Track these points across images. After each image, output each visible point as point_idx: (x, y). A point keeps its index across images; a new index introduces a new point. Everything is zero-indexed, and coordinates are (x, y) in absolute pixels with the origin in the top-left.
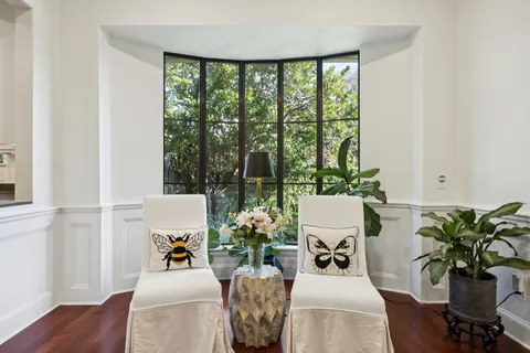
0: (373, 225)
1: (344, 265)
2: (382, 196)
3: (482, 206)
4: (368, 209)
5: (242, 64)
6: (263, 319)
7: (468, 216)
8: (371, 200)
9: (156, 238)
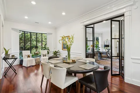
0: (48, 53)
1: (46, 56)
2: (49, 50)
3: (57, 51)
4: (48, 52)
5: (31, 33)
6: (38, 62)
7: (56, 51)
8: (48, 51)
9: (26, 55)
